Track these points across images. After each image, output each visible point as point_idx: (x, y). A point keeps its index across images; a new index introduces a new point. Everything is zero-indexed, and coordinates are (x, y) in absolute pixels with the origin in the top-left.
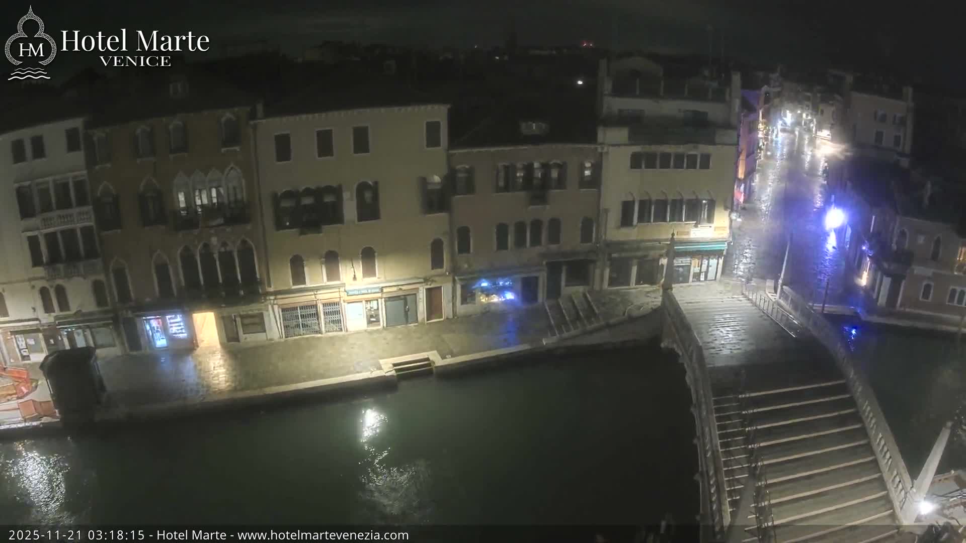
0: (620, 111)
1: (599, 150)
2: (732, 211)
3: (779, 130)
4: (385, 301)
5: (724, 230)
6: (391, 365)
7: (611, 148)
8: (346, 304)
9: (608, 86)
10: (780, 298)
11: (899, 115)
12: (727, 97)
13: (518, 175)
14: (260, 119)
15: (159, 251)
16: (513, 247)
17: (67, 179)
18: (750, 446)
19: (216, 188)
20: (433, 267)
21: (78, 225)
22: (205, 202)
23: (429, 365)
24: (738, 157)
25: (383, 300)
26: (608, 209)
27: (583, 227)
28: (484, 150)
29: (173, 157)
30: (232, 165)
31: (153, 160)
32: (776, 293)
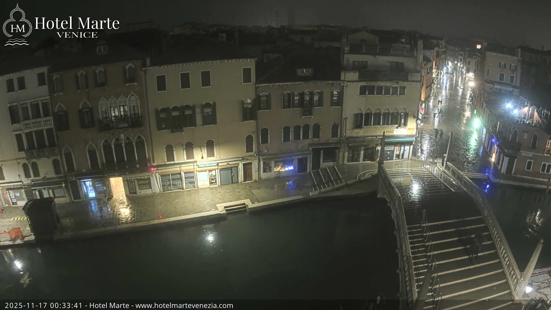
0: (354, 62)
1: (342, 84)
2: (418, 119)
3: (444, 73)
5: (413, 130)
6: (223, 208)
7: (349, 83)
8: (197, 172)
9: (347, 48)
10: (445, 169)
11: (513, 64)
12: (415, 54)
13: (296, 98)
14: (148, 67)
15: (90, 143)
16: (293, 140)
17: (38, 101)
18: (428, 254)
19: (123, 106)
20: (247, 151)
21: (44, 128)
22: (117, 114)
23: (245, 207)
24: (421, 88)
25: (219, 170)
26: (347, 118)
27: (332, 129)
28: (276, 84)
29: (99, 89)
30: (132, 93)
31: (87, 91)
32: (443, 166)
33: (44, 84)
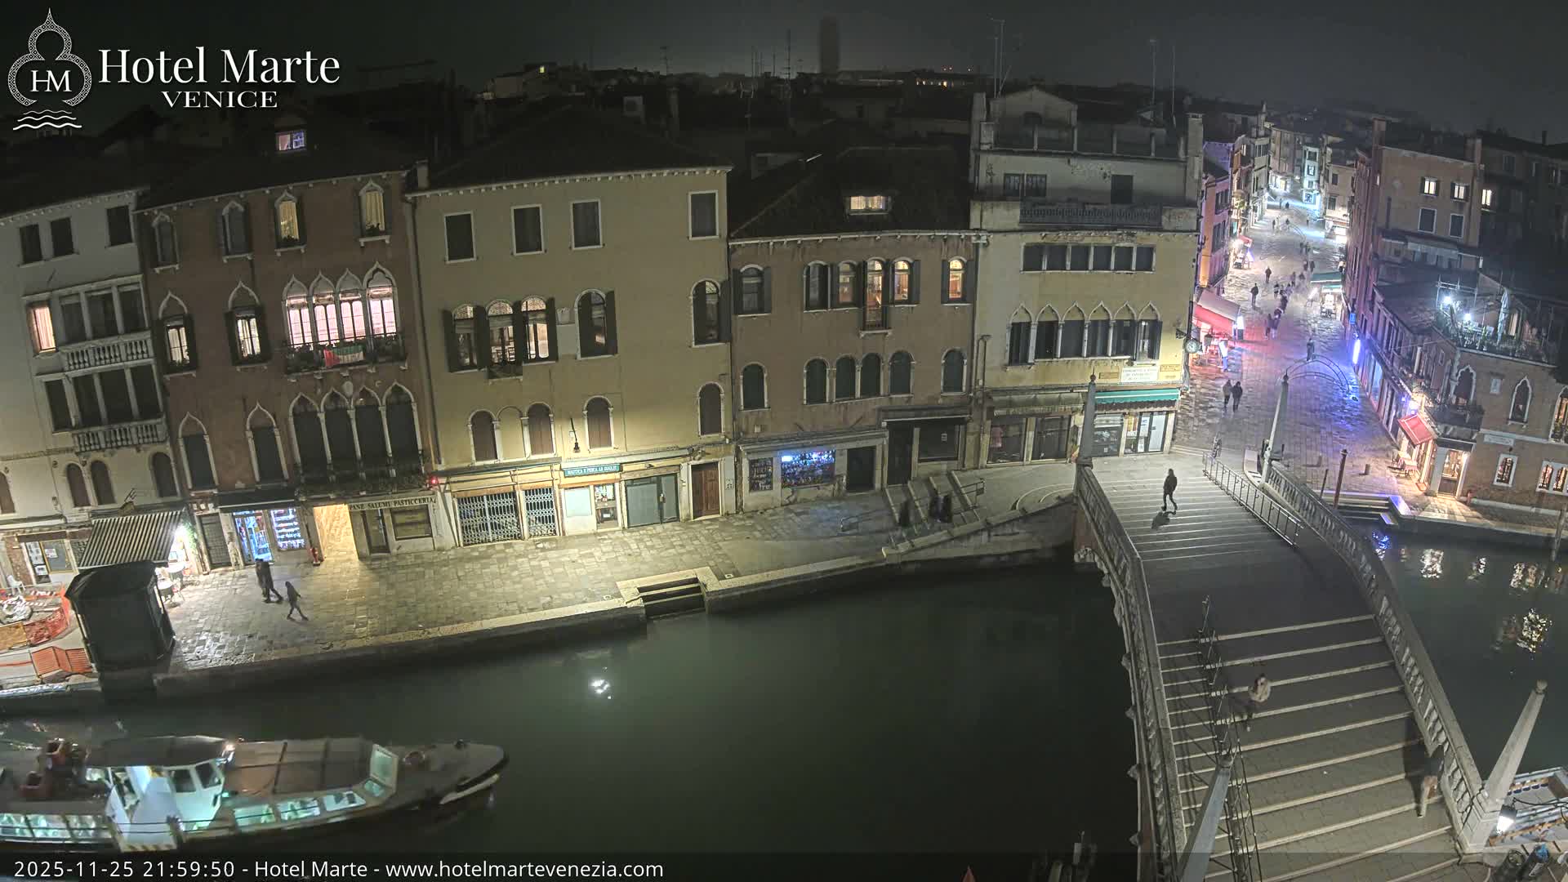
0: (1007, 177)
1: (974, 240)
2: (1189, 340)
3: (1265, 206)
4: (626, 486)
5: (1175, 370)
6: (636, 591)
7: (993, 238)
8: (562, 490)
9: (987, 136)
12: (1181, 155)
13: (842, 280)
14: (423, 191)
15: (258, 406)
16: (834, 400)
17: (109, 288)
18: (1219, 723)
19: (351, 302)
20: (705, 430)
21: (127, 363)
22: (333, 324)
23: (697, 590)
24: (1199, 251)
25: (623, 483)
26: (989, 336)
27: (947, 365)
28: (785, 240)
29: (282, 253)
30: (377, 265)
31: (249, 258)
33: (126, 239)
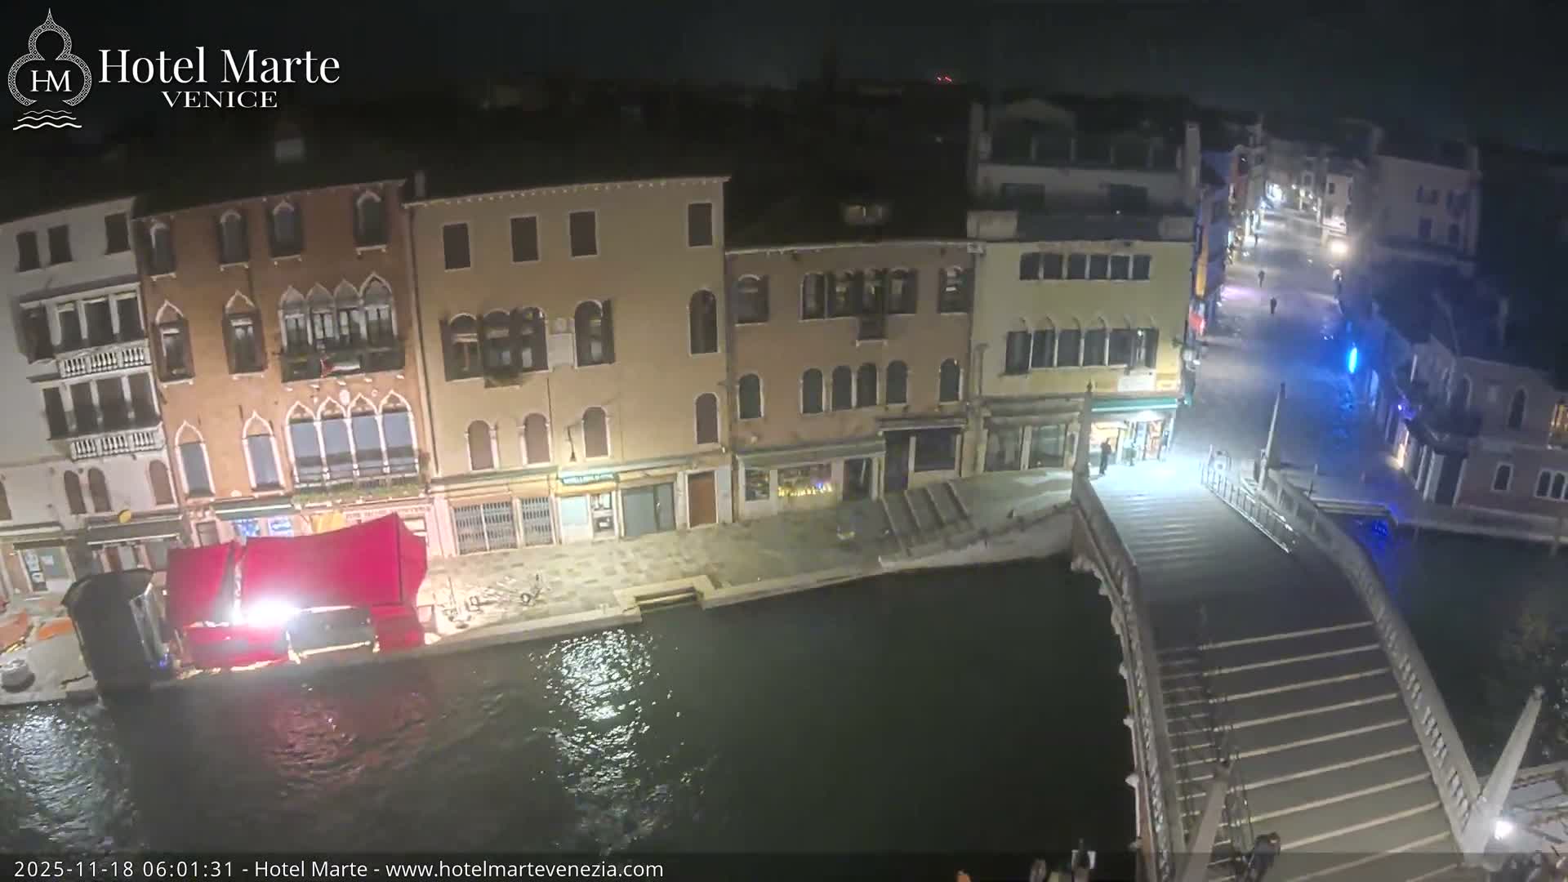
0: (1004, 187)
1: (970, 250)
2: (1185, 347)
3: (1262, 216)
4: (623, 495)
5: (1172, 379)
6: (633, 599)
7: (990, 247)
8: (559, 499)
9: (984, 146)
10: (1264, 489)
11: (1458, 192)
12: (1179, 164)
13: (838, 290)
14: (420, 199)
15: (255, 414)
16: (831, 408)
17: (106, 296)
18: (1216, 730)
19: (348, 311)
20: (701, 440)
21: (124, 371)
22: (329, 334)
23: (694, 598)
24: (1195, 260)
25: (620, 492)
26: (985, 345)
27: (943, 376)
28: (782, 250)
29: (279, 262)
30: (373, 275)
31: (247, 267)
32: (1258, 481)
33: (123, 247)
